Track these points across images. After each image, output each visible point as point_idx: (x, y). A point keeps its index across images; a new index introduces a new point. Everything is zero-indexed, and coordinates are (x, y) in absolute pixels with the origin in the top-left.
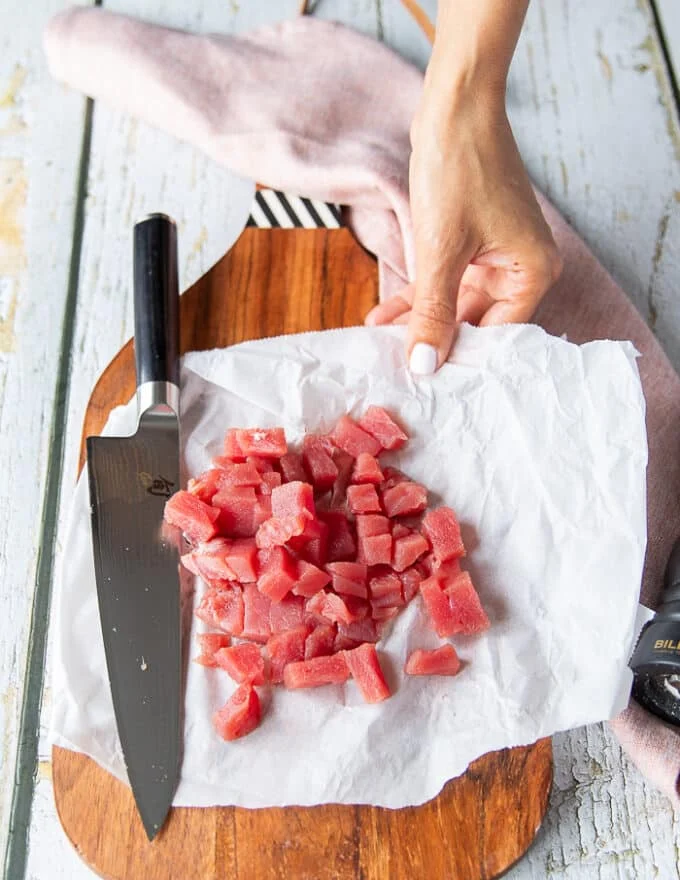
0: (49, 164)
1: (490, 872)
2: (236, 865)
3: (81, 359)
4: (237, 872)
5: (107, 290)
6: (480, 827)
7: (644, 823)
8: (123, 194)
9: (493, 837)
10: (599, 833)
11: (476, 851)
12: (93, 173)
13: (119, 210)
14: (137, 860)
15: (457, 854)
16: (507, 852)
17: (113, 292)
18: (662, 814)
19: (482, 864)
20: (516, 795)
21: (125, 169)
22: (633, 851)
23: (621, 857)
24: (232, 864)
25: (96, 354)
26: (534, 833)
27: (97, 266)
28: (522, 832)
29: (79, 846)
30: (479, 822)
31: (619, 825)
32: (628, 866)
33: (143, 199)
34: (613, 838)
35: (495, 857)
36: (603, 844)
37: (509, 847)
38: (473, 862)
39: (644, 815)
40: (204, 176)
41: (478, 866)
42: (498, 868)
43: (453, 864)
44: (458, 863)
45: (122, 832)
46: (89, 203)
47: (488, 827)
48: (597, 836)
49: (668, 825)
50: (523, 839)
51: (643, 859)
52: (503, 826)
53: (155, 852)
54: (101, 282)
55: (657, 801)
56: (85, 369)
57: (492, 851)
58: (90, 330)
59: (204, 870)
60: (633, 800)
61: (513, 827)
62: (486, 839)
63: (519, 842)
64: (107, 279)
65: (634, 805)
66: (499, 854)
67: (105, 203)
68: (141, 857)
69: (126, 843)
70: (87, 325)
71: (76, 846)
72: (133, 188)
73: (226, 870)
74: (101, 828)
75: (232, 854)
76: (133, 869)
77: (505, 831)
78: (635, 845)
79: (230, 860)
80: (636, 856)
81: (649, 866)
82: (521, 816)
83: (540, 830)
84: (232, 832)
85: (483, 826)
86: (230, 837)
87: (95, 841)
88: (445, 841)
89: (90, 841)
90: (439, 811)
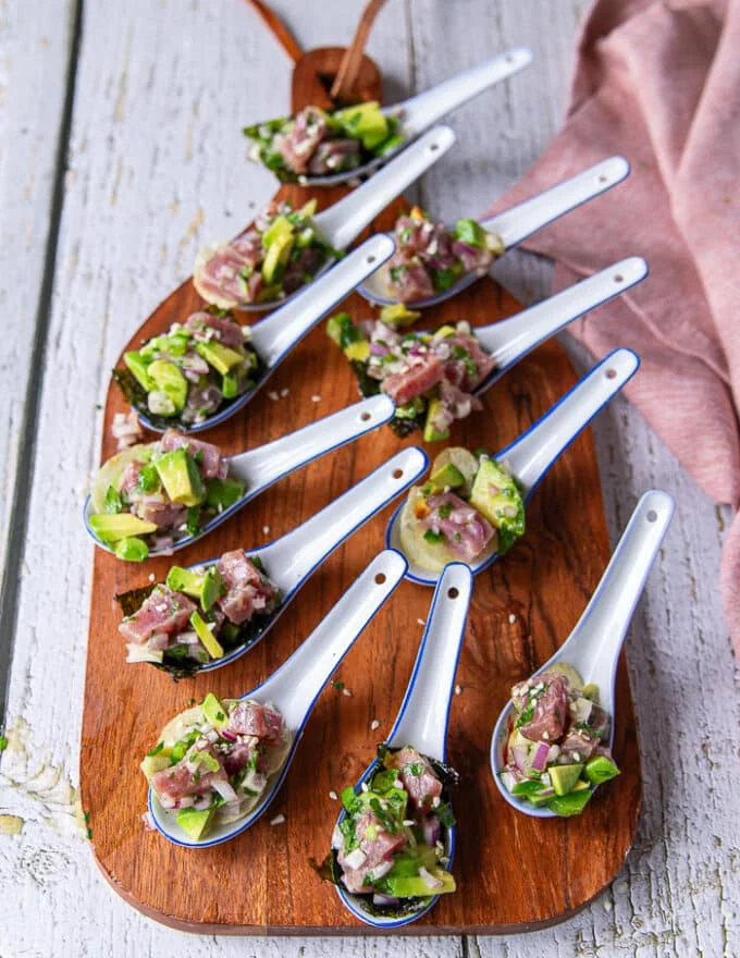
0: (25, 131)
1: (575, 899)
2: (290, 893)
3: (56, 357)
4: (292, 900)
5: (88, 277)
6: (562, 850)
7: (687, 900)
8: (109, 168)
9: (577, 862)
10: (636, 911)
11: (560, 877)
12: (74, 144)
13: (103, 186)
14: (179, 887)
15: (538, 881)
16: (594, 877)
17: (95, 280)
18: (709, 890)
19: (566, 891)
20: (602, 814)
21: (111, 140)
22: (674, 933)
23: (660, 939)
24: (286, 893)
25: (73, 350)
26: (623, 857)
27: (76, 250)
28: (610, 856)
29: (113, 873)
30: (562, 845)
31: (658, 903)
32: (668, 949)
33: (132, 174)
34: (651, 917)
35: (580, 884)
36: (640, 923)
37: (595, 874)
38: (556, 889)
39: (688, 891)
40: (201, 149)
41: (561, 893)
42: (584, 895)
43: (533, 891)
44: (539, 889)
45: (162, 856)
46: (69, 177)
47: (572, 851)
48: (633, 915)
49: (715, 903)
50: (611, 863)
51: (685, 941)
52: (588, 849)
53: (200, 879)
54: (81, 268)
55: (703, 877)
56: (61, 367)
57: (578, 877)
58: (68, 324)
59: (255, 898)
60: (676, 874)
61: (600, 851)
62: (570, 864)
63: (607, 867)
64: (89, 265)
65: (676, 880)
66: (585, 880)
67: (87, 178)
68: (183, 885)
69: (166, 869)
70: (64, 317)
71: (109, 873)
72: (120, 161)
73: (279, 899)
74: (137, 852)
75: (285, 881)
76: (175, 898)
77: (591, 854)
78: (677, 925)
79: (284, 888)
80: (677, 938)
81: (692, 950)
82: (608, 839)
83: (630, 854)
84: (284, 857)
85: (566, 850)
86: (284, 863)
87: (131, 867)
88: (524, 866)
89: (126, 866)
90: (517, 833)
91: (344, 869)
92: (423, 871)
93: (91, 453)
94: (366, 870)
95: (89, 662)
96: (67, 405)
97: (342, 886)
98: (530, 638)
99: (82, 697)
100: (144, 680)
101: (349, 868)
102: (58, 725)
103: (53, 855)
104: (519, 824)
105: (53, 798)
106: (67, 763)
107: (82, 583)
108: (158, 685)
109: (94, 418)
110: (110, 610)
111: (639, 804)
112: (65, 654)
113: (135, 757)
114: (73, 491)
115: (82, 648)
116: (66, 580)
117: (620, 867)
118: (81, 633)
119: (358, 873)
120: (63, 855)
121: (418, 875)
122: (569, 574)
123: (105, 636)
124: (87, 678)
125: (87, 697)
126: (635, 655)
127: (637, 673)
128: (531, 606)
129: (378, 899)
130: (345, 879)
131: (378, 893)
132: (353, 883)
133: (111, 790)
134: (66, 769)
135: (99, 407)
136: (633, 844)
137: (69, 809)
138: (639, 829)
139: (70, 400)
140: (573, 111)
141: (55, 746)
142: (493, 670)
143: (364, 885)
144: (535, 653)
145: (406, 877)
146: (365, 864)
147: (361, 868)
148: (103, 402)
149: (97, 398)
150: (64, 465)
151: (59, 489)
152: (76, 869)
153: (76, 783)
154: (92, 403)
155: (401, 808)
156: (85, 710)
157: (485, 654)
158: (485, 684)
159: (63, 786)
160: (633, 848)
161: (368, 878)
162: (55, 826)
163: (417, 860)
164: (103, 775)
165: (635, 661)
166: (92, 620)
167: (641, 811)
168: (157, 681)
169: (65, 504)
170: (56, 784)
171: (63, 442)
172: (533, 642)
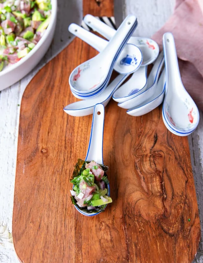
9: (179, 257)
20: (187, 242)
26: (194, 256)
28: (190, 256)
30: (174, 252)
37: (185, 262)
45: (40, 256)
47: (177, 254)
50: (190, 258)
61: (186, 254)
62: (177, 258)
63: (189, 260)
69: (41, 260)
74: (31, 254)
77: (184, 255)
82: (189, 250)
83: (197, 255)
84: (81, 256)
85: (175, 253)
86: (80, 258)
87: (29, 259)
88: (161, 259)
89: (28, 259)
90: (159, 248)
91: (77, 201)
92: (102, 197)
93: (16, 121)
94: (84, 199)
95: (15, 191)
96: (8, 104)
97: (77, 206)
98: (163, 183)
99: (13, 202)
100: (34, 197)
101: (79, 199)
102: (5, 212)
103: (3, 255)
104: (159, 245)
105: (3, 236)
106: (8, 225)
107: (13, 164)
108: (38, 198)
109: (17, 109)
110: (22, 173)
111: (200, 238)
112: (7, 188)
113: (31, 223)
114: (10, 133)
115: (13, 186)
116: (8, 163)
117: (193, 259)
118: (12, 181)
119: (82, 200)
120: (6, 255)
121: (100, 198)
122: (176, 161)
123: (21, 182)
124: (15, 196)
125: (14, 202)
126: (199, 189)
127: (199, 194)
128: (163, 172)
129: (89, 208)
130: (78, 203)
131: (89, 206)
132: (81, 204)
133: (23, 233)
134: (8, 227)
135: (19, 105)
136: (198, 252)
137: (9, 240)
138: (200, 247)
139: (9, 103)
140: (177, 7)
141: (4, 219)
142: (151, 193)
143: (84, 204)
144: (165, 188)
145: (97, 199)
146: (84, 197)
147: (83, 198)
148: (20, 104)
149: (18, 102)
150: (7, 124)
151: (5, 133)
152: (11, 260)
153: (11, 231)
154: (16, 104)
155: (93, 179)
156: (14, 207)
157: (148, 188)
158: (148, 198)
159: (6, 232)
160: (198, 253)
161: (85, 201)
162: (4, 246)
163: (100, 194)
164: (20, 229)
165: (198, 191)
166: (16, 176)
167: (200, 241)
168: (38, 197)
169: (7, 137)
170: (4, 231)
171: (6, 117)
172: (164, 184)
